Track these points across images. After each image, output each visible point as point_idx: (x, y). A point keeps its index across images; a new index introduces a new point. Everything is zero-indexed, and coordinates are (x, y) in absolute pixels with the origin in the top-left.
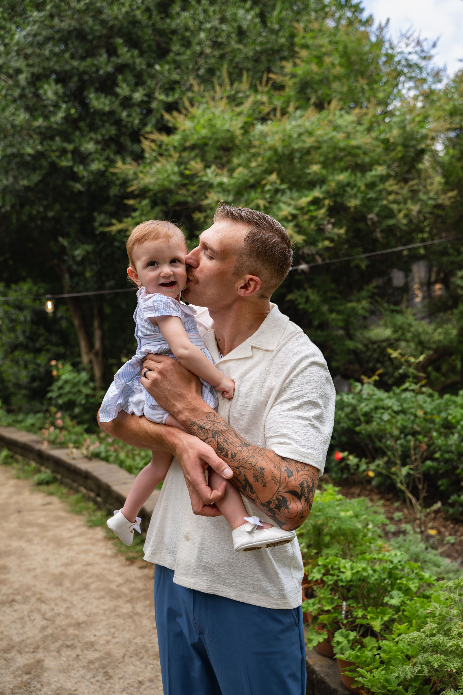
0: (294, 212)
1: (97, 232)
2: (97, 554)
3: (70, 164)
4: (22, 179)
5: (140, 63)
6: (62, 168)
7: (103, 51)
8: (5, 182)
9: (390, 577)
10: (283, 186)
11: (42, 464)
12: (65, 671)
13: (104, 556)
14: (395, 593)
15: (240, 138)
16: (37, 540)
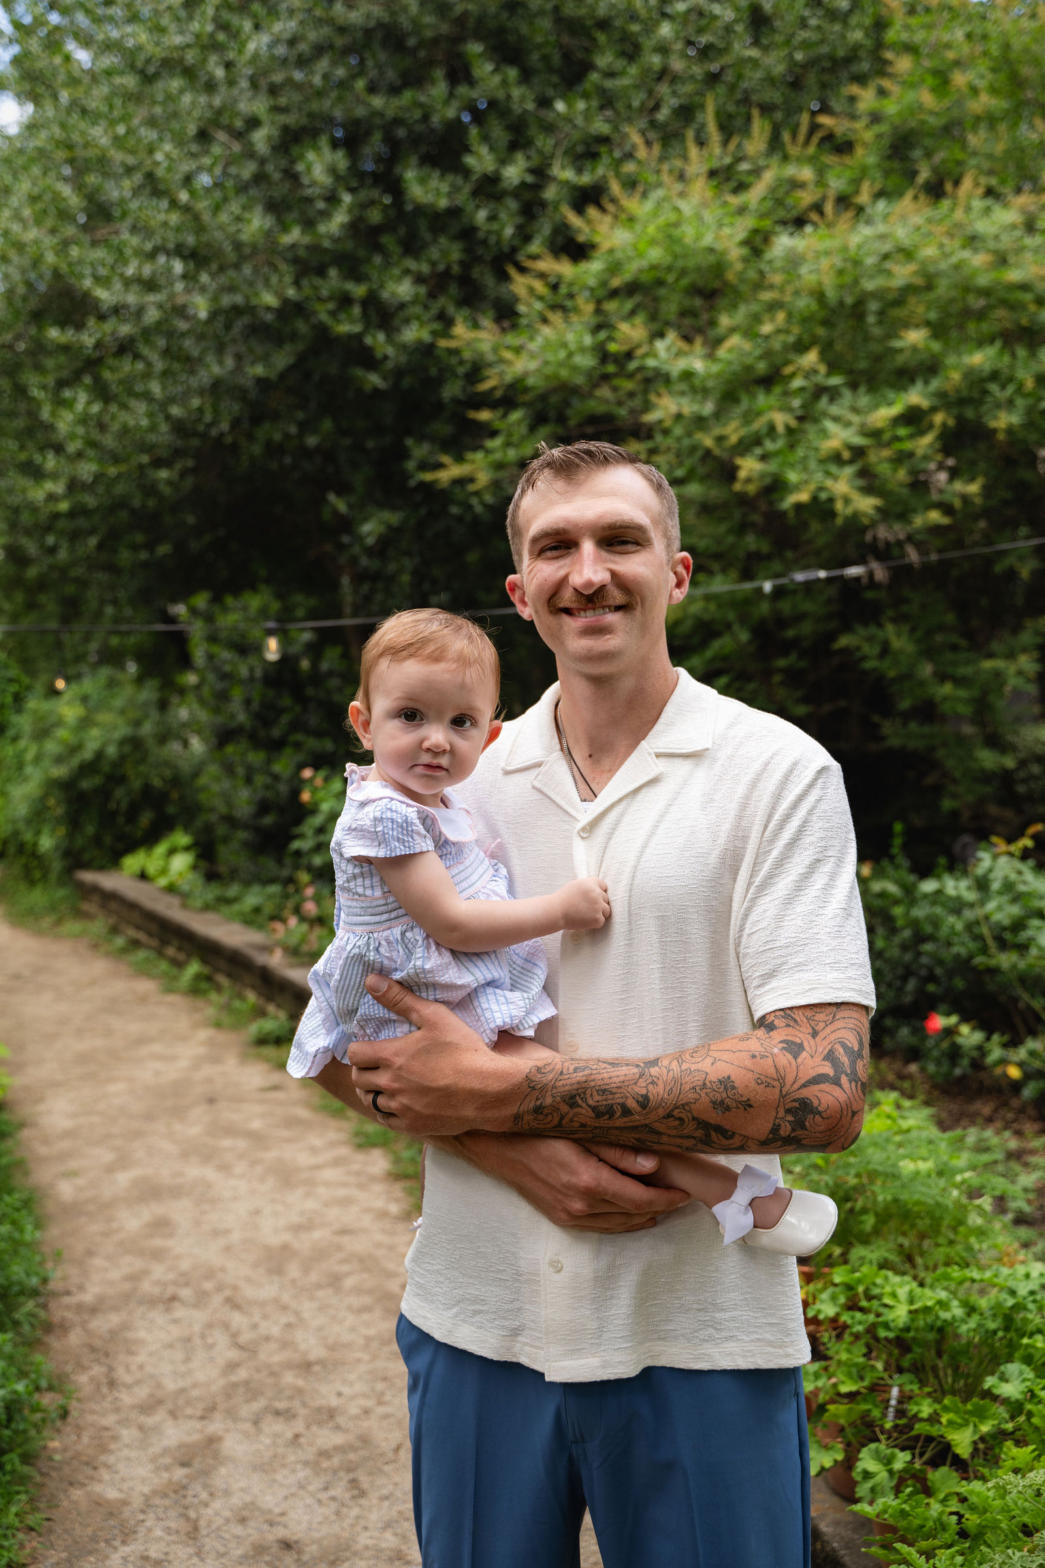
0: (858, 441)
1: (412, 483)
2: (367, 1210)
3: (357, 328)
4: (253, 363)
5: (522, 98)
6: (339, 338)
7: (439, 73)
8: (216, 370)
9: (1007, 1329)
10: (835, 381)
11: (270, 998)
12: (265, 1467)
13: (383, 1215)
14: (1012, 1368)
15: (739, 266)
16: (240, 1167)
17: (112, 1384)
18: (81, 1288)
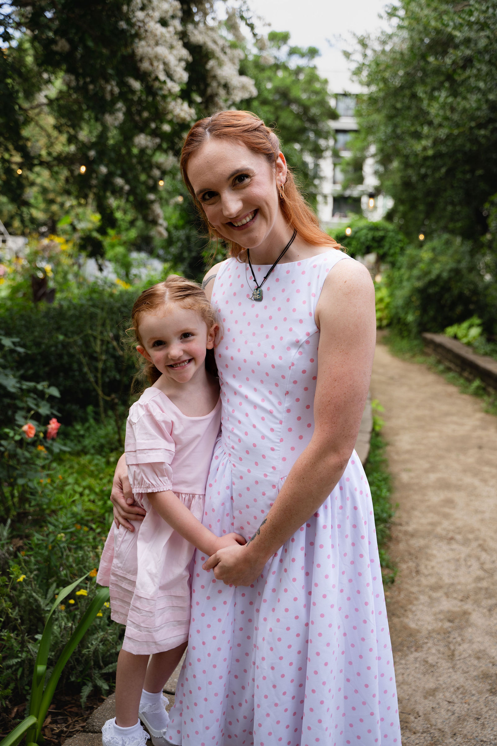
17: (418, 572)
18: (407, 524)
